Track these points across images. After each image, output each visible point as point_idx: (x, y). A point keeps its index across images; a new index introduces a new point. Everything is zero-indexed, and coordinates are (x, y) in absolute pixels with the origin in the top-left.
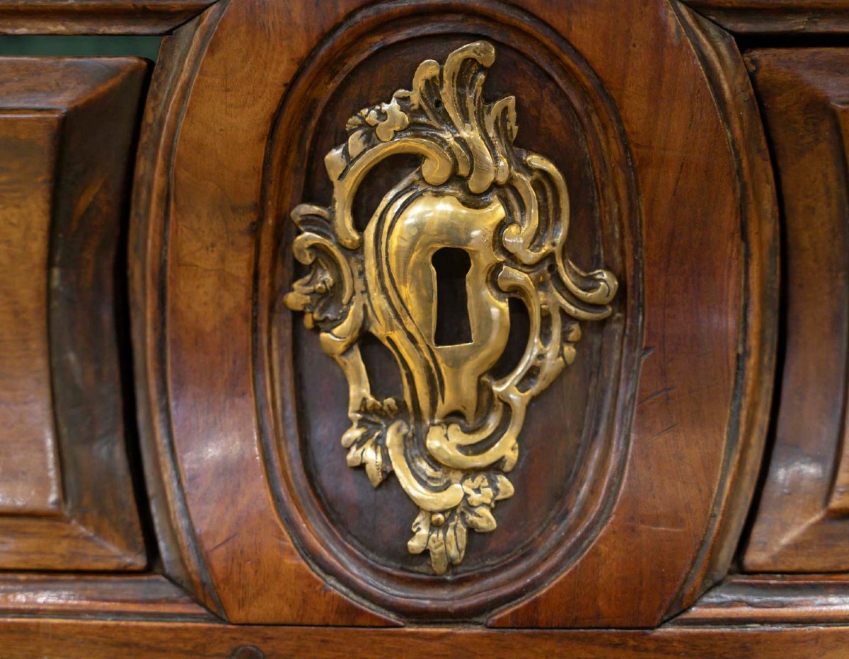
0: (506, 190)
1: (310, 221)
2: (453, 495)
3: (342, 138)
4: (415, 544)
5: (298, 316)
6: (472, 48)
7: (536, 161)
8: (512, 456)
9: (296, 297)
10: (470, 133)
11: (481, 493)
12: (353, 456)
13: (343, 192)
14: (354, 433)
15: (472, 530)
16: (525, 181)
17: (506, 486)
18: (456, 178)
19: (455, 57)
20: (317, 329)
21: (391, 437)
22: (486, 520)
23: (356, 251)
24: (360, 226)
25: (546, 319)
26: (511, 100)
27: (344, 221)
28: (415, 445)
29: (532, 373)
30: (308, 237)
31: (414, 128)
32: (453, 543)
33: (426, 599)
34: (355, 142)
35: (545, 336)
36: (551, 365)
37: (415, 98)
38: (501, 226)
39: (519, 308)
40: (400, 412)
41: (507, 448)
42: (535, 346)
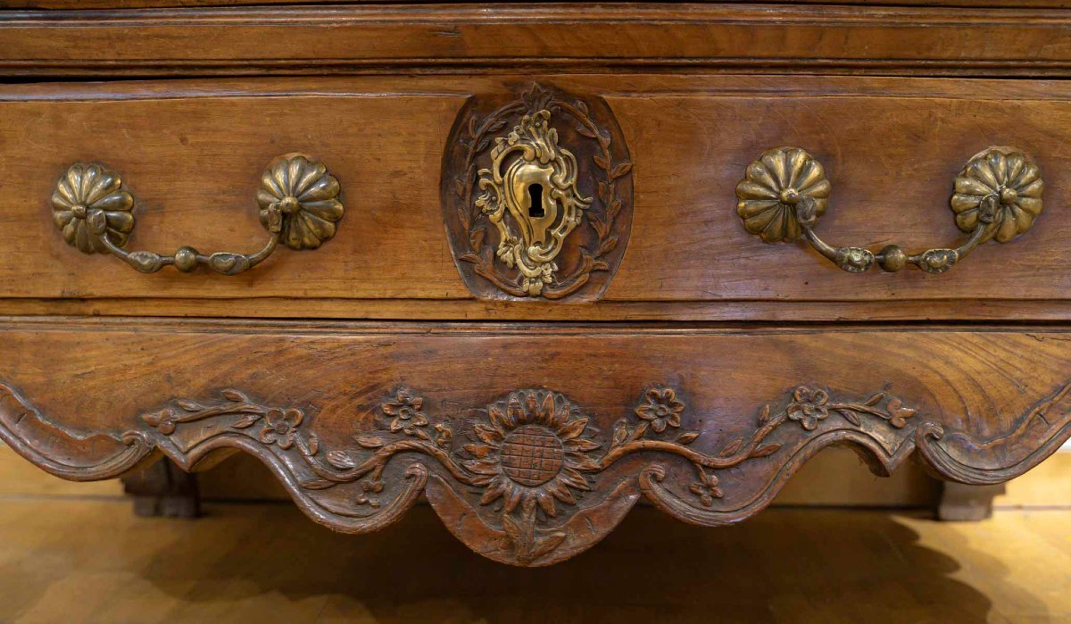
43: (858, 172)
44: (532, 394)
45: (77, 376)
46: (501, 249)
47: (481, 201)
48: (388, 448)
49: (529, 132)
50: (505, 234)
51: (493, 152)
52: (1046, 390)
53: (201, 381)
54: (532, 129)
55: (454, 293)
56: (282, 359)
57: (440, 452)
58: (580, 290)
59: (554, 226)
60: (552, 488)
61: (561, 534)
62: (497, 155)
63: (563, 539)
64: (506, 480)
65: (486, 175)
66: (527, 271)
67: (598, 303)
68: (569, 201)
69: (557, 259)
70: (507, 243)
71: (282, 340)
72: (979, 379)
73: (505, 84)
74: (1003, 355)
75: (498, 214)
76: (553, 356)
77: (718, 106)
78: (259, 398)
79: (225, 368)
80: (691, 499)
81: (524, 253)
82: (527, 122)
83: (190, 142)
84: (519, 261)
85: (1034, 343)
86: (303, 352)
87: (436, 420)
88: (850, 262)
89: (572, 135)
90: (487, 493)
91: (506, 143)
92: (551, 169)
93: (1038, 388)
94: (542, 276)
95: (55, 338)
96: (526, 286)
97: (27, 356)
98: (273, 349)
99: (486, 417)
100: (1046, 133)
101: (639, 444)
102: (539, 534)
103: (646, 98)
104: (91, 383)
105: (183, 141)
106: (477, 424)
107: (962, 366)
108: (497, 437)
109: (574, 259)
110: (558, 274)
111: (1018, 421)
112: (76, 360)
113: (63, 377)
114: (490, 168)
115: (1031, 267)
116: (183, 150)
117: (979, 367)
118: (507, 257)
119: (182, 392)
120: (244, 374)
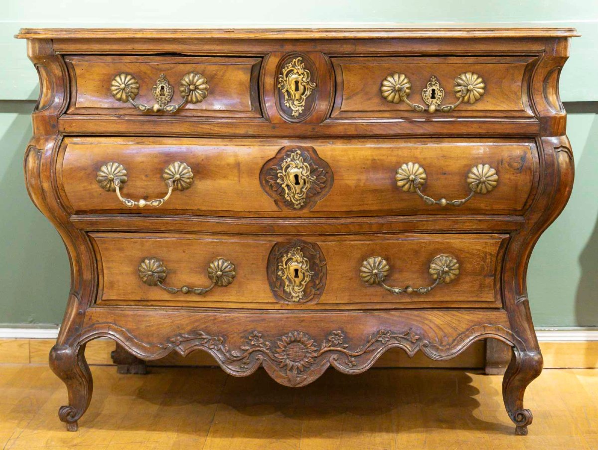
0: (303, 74)
1: (281, 77)
2: (297, 109)
3: (284, 68)
4: (293, 114)
5: (279, 88)
6: (299, 58)
7: (306, 70)
8: (304, 104)
9: (279, 86)
10: (299, 67)
11: (300, 109)
12: (286, 104)
13: (285, 74)
14: (286, 102)
15: (299, 113)
16: (305, 73)
17: (303, 108)
18: (297, 72)
19: (297, 59)
20: (282, 89)
21: (290, 102)
22: (301, 112)
23: (286, 81)
24: (286, 78)
25: (308, 88)
26: (303, 64)
27: (285, 77)
28: (293, 103)
29: (306, 95)
30: (280, 79)
31: (292, 67)
32: (297, 114)
33: (294, 121)
34: (286, 68)
35: (308, 90)
36: (308, 94)
37: (293, 64)
38: (303, 78)
39: (305, 88)
40: (291, 99)
41: (303, 103)
42: (306, 92)
43: (399, 263)
44: (296, 333)
45: (147, 326)
46: (286, 287)
47: (280, 273)
48: (251, 350)
49: (294, 253)
50: (287, 283)
51: (283, 259)
52: (464, 330)
53: (189, 328)
54: (295, 253)
55: (271, 301)
56: (216, 321)
57: (268, 351)
58: (311, 300)
59: (302, 281)
60: (302, 362)
61: (306, 377)
62: (285, 259)
63: (306, 378)
64: (288, 360)
65: (280, 265)
66: (293, 294)
67: (316, 304)
68: (306, 274)
69: (304, 291)
70: (287, 286)
71: (216, 315)
72: (441, 327)
73: (287, 239)
74: (450, 319)
75: (285, 277)
76: (302, 321)
77: (352, 246)
78: (208, 334)
79: (197, 324)
80: (347, 366)
81: (293, 289)
82: (294, 251)
83: (186, 252)
84: (291, 291)
85: (460, 315)
86: (223, 319)
87: (266, 341)
88: (395, 292)
89: (307, 254)
90: (282, 365)
91: (287, 256)
92: (301, 264)
93: (461, 330)
94: (298, 296)
95: (139, 314)
96: (294, 299)
97: (130, 319)
98: (213, 318)
99: (281, 340)
100: (458, 250)
101: (329, 349)
102: (298, 377)
103: (330, 243)
104: (153, 329)
105: (184, 252)
106: (279, 343)
107: (436, 322)
108: (285, 347)
109: (308, 291)
110: (304, 295)
111: (454, 340)
112: (147, 321)
113: (143, 326)
114: (282, 263)
115: (457, 291)
116: (184, 254)
117: (441, 323)
118: (288, 290)
119: (183, 332)
120: (203, 326)
